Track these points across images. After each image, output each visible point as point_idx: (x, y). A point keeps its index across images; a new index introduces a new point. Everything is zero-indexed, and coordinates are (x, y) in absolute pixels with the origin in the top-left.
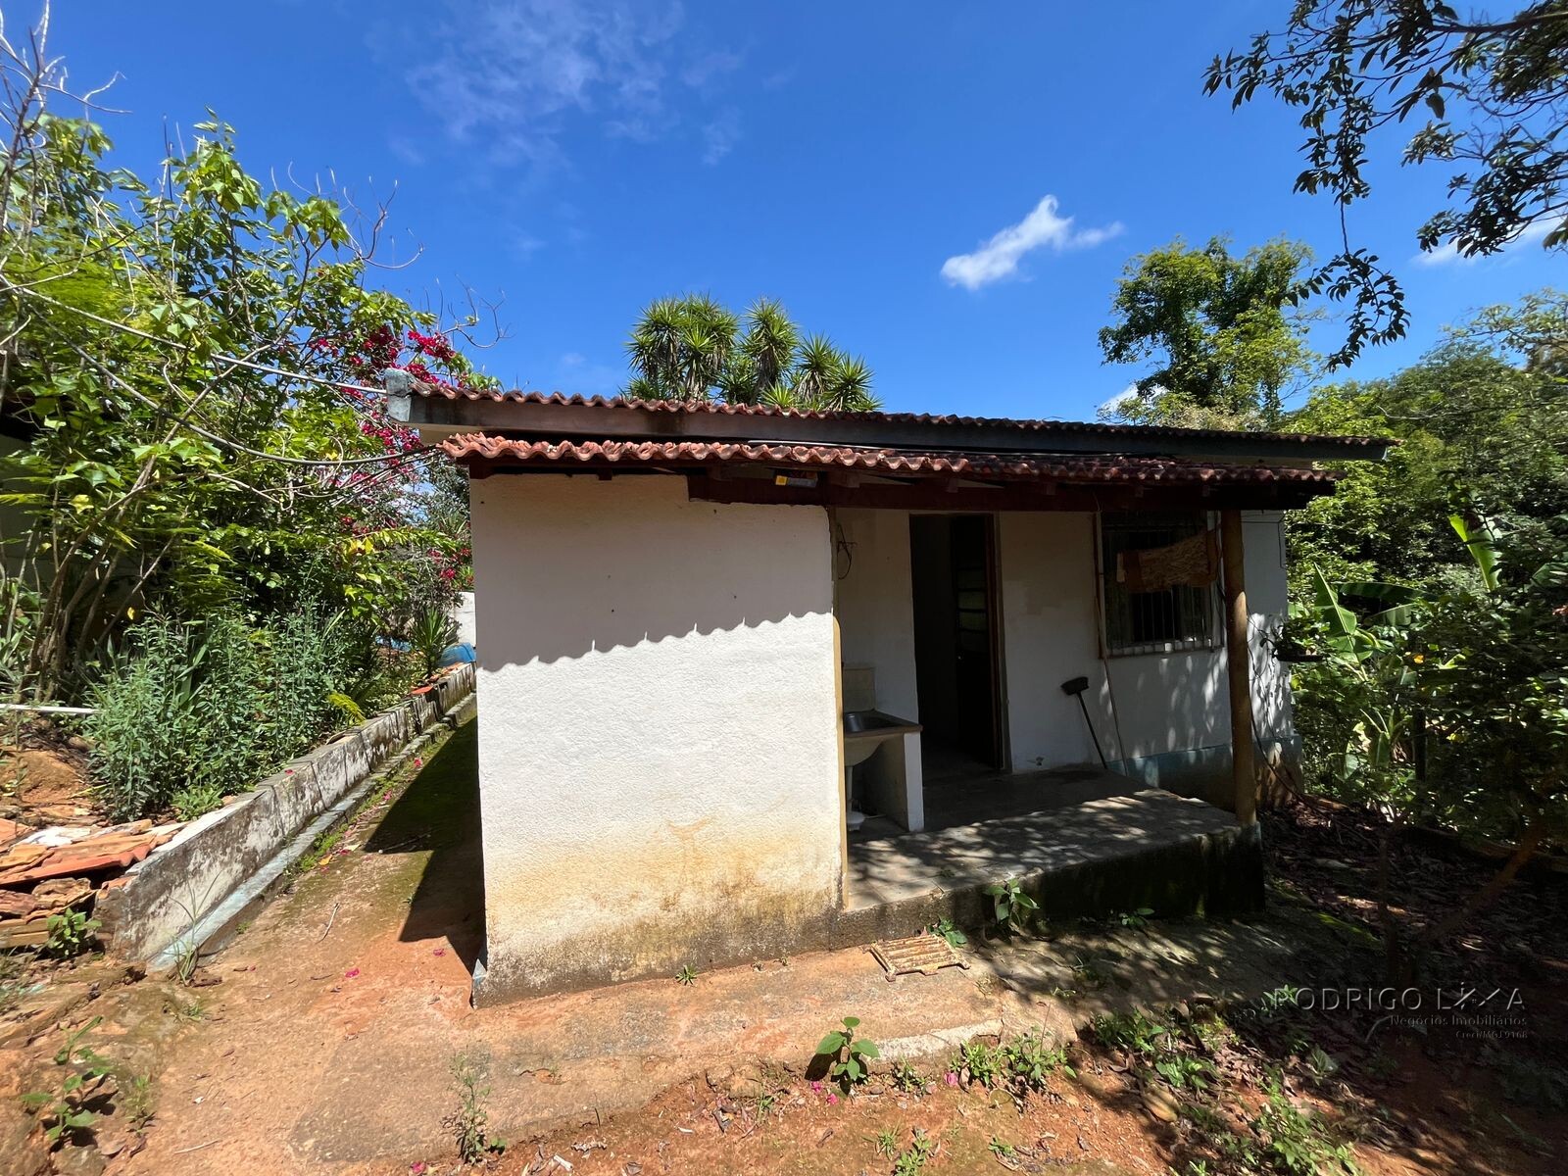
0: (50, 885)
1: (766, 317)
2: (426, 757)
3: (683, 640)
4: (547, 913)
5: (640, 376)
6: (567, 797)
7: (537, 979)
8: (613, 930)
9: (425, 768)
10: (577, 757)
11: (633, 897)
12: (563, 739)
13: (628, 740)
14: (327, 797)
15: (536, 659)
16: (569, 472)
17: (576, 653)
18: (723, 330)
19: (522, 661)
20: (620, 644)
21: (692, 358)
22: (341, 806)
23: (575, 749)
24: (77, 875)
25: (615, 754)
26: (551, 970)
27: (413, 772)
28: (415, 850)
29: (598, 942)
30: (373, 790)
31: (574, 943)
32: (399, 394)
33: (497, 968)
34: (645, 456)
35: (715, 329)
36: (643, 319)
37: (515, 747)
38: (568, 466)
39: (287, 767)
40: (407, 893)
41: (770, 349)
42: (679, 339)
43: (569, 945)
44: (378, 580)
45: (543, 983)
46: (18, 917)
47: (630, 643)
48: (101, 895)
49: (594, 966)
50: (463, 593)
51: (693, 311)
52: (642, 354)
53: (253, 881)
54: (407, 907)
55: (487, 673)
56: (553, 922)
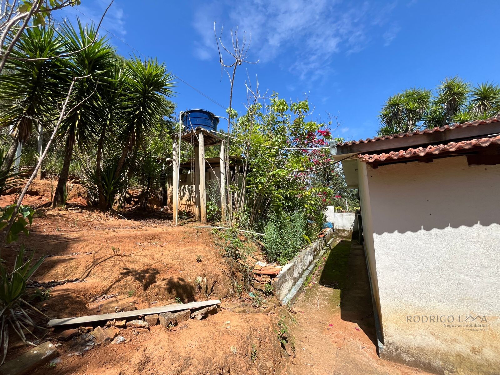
0: (264, 276)
1: (450, 85)
2: (326, 257)
3: (471, 228)
4: (409, 332)
5: (384, 126)
6: (415, 288)
7: (407, 358)
8: (443, 351)
9: (327, 261)
10: (418, 272)
11: (453, 340)
12: (411, 264)
13: (444, 269)
14: (306, 265)
15: (396, 232)
16: (405, 162)
17: (415, 230)
18: (424, 98)
19: (391, 231)
20: (436, 228)
21: (409, 113)
22: (310, 268)
23: (417, 269)
24: (268, 275)
25: (437, 274)
26: (413, 357)
27: (324, 261)
28: (334, 288)
29: (436, 354)
30: (316, 265)
31: (423, 350)
32: (333, 147)
33: (389, 346)
34: (453, 150)
35: (419, 99)
36: (385, 105)
37: (390, 263)
38: (403, 160)
39: (298, 255)
40: (337, 303)
41: (454, 98)
42: (402, 108)
43: (420, 350)
44: (313, 203)
45: (409, 360)
46: (260, 282)
47: (442, 227)
48: (272, 281)
49: (434, 364)
50: (327, 206)
51: (408, 95)
52: (385, 117)
53: (296, 286)
54: (339, 308)
55: (377, 235)
56: (412, 337)
